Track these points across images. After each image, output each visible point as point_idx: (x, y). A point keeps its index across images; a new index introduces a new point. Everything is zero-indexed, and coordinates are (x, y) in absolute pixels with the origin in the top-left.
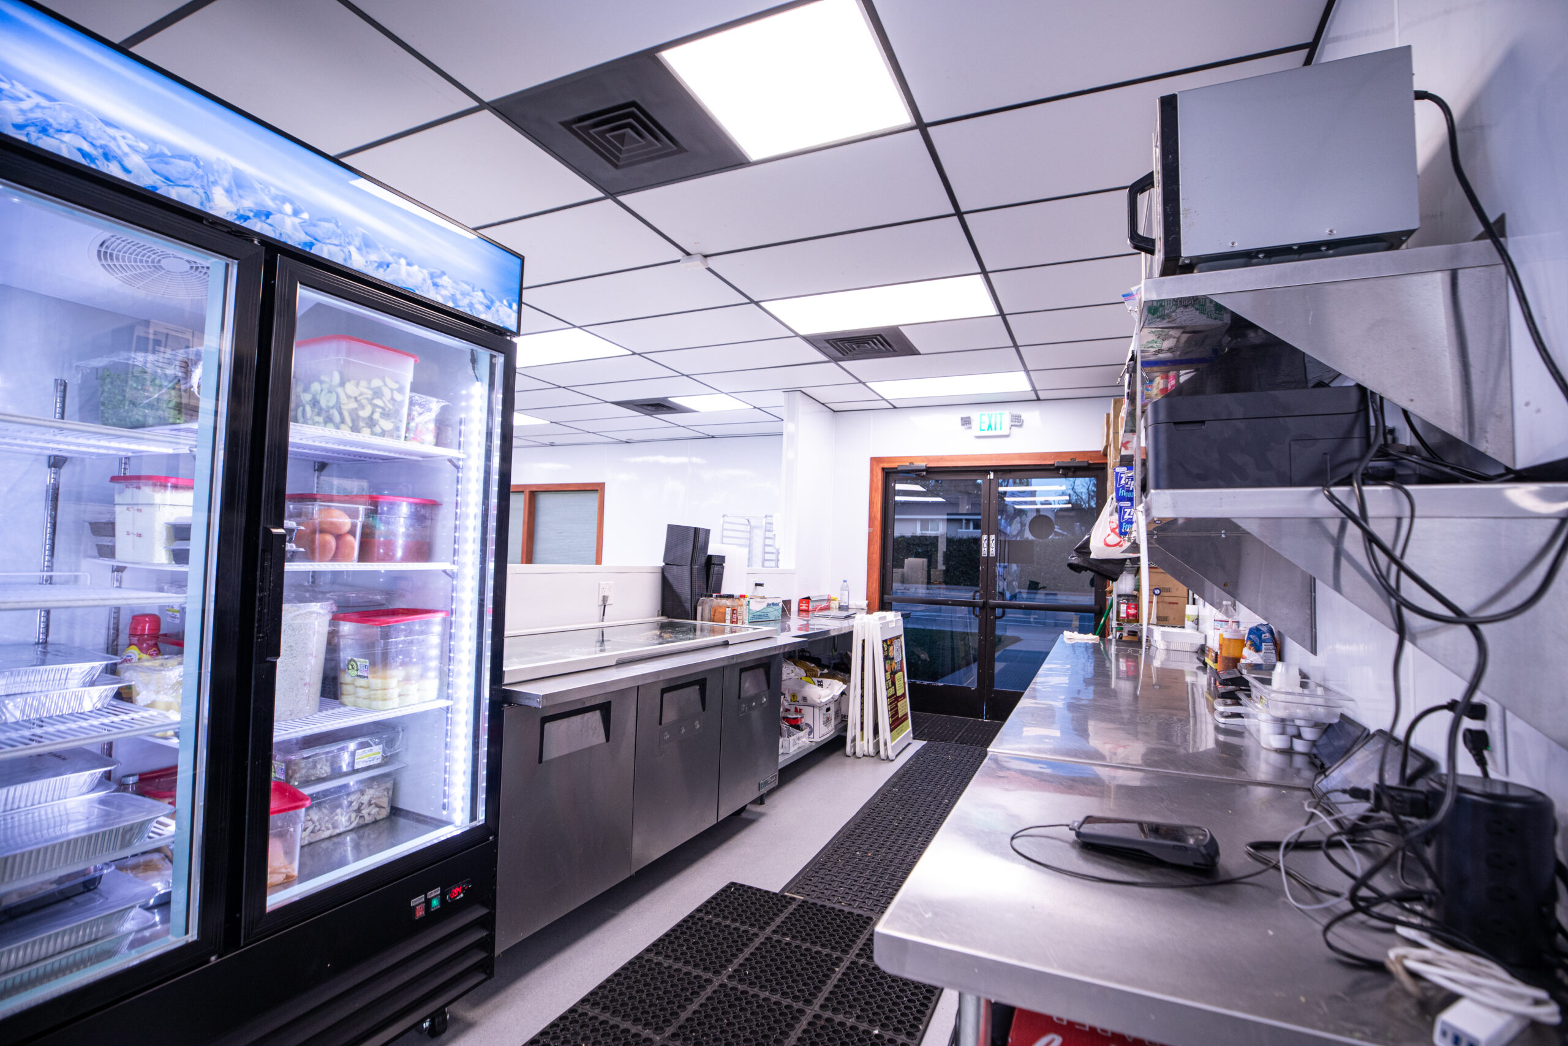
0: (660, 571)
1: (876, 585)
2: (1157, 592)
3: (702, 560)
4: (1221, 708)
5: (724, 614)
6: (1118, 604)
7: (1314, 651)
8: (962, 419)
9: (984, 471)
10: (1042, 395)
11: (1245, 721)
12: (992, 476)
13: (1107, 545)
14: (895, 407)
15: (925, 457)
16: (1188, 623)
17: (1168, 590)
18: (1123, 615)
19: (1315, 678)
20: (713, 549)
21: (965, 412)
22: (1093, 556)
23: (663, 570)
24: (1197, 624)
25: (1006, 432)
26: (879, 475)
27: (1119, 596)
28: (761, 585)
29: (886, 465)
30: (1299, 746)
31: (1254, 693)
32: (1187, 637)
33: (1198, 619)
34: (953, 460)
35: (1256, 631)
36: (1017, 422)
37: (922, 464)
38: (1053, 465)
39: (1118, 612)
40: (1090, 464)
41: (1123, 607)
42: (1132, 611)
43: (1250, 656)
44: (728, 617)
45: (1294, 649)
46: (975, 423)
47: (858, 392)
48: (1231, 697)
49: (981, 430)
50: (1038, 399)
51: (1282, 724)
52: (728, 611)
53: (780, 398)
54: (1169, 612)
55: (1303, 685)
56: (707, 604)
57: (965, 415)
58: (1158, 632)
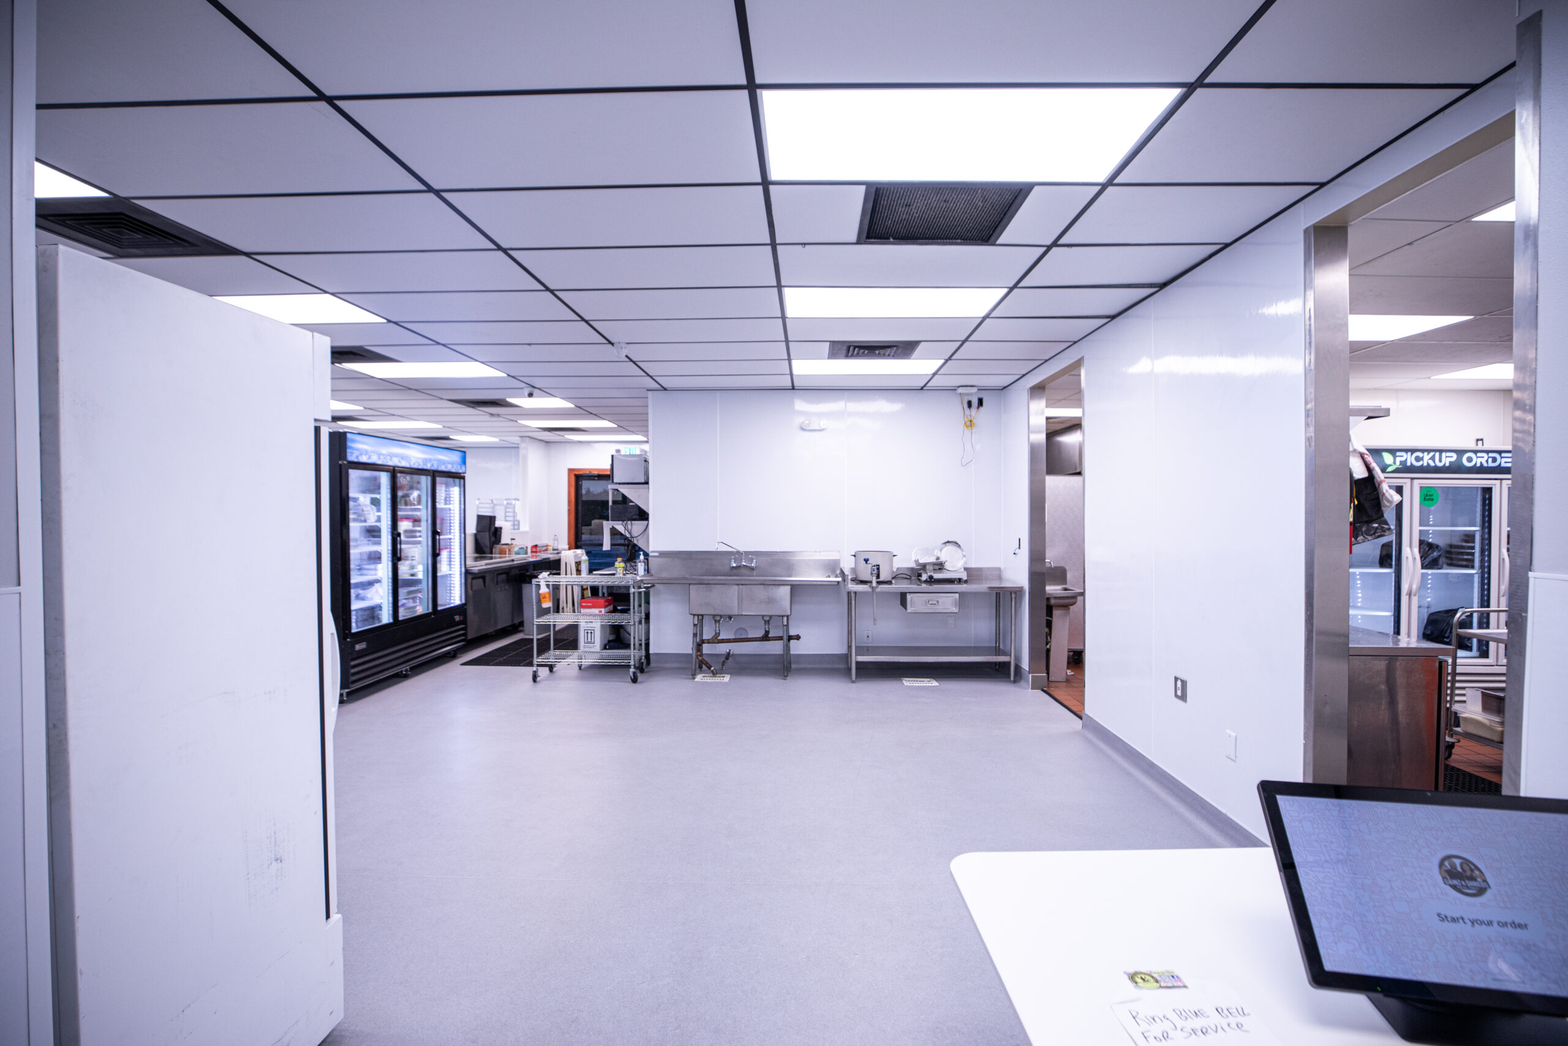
0: (475, 535)
1: (573, 537)
3: (493, 529)
20: (498, 524)
26: (573, 478)
28: (514, 539)
29: (577, 473)
37: (596, 473)
52: (507, 550)
56: (497, 547)
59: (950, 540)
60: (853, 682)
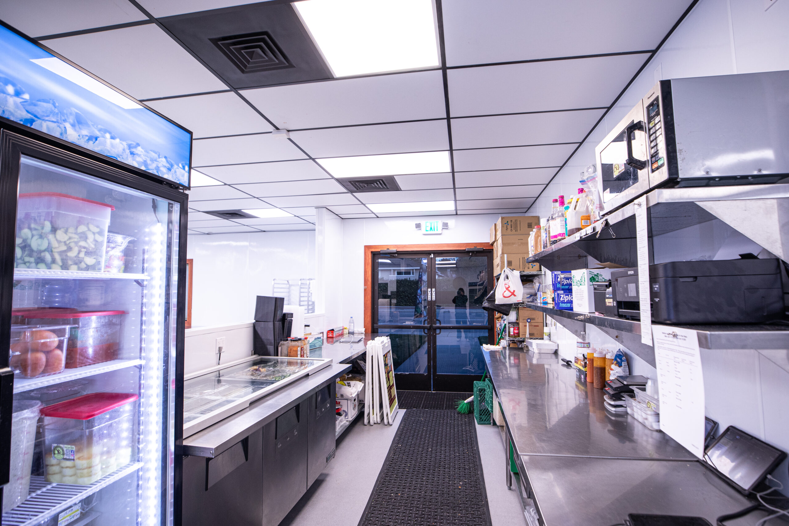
0: (252, 325)
1: (369, 317)
2: (529, 320)
3: (279, 316)
5: (297, 351)
6: (509, 328)
8: (416, 224)
9: (428, 253)
10: (459, 212)
12: (432, 256)
13: (504, 297)
14: (378, 217)
15: (396, 245)
16: (545, 337)
17: (533, 319)
18: (512, 333)
20: (286, 309)
21: (418, 221)
22: (497, 302)
23: (254, 326)
24: (550, 337)
25: (440, 232)
26: (370, 256)
27: (509, 323)
28: (308, 326)
29: (373, 250)
32: (547, 345)
33: (550, 334)
34: (412, 248)
36: (445, 226)
37: (394, 250)
38: (465, 250)
39: (509, 332)
40: (484, 249)
41: (512, 329)
42: (516, 331)
43: (615, 369)
44: (299, 353)
46: (423, 227)
47: (361, 209)
48: (617, 396)
49: (426, 231)
50: (457, 214)
52: (299, 349)
53: (314, 211)
54: (535, 331)
57: (418, 222)
58: (535, 342)
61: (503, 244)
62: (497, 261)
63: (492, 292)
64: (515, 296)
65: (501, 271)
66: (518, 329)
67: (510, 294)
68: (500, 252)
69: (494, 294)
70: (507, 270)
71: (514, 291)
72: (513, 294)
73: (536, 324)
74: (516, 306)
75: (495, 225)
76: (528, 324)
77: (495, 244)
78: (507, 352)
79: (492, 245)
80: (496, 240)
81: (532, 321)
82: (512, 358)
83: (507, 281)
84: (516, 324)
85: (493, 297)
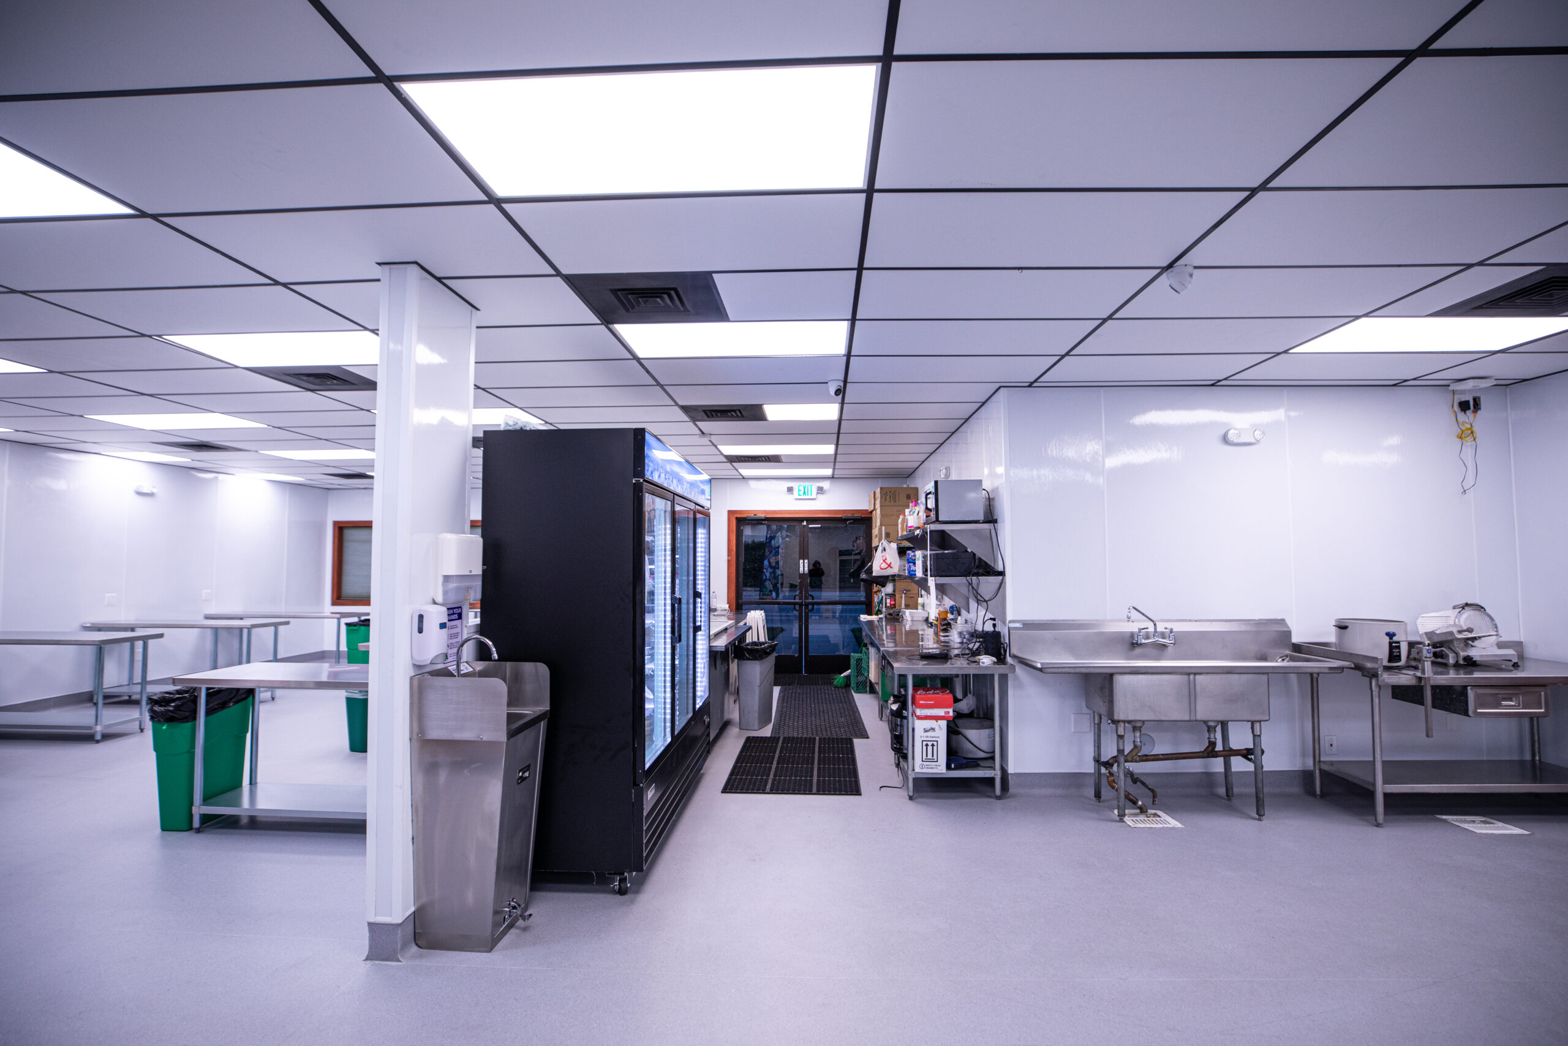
1: (733, 594)
2: (905, 592)
4: (942, 634)
6: (886, 599)
7: (969, 612)
8: (788, 488)
9: (801, 520)
10: (835, 476)
11: (950, 638)
12: (805, 523)
13: (881, 569)
14: (744, 478)
15: (764, 511)
16: (920, 607)
17: (909, 591)
18: (888, 605)
19: (969, 620)
21: (790, 484)
22: (874, 574)
24: (924, 607)
25: (814, 496)
26: (734, 522)
27: (886, 595)
29: (738, 516)
30: (965, 640)
31: (953, 626)
32: (919, 614)
33: (924, 605)
34: (781, 514)
35: (952, 607)
36: (820, 490)
37: (763, 516)
38: (841, 517)
39: (886, 604)
40: (862, 517)
41: (888, 601)
42: (893, 603)
43: (950, 616)
45: (963, 612)
46: (796, 491)
48: (945, 630)
49: (799, 495)
50: (833, 477)
51: (960, 634)
54: (910, 602)
55: (966, 623)
57: (790, 486)
58: (908, 612)
59: (1469, 602)
60: (1378, 825)
61: (882, 515)
62: (875, 531)
63: (870, 564)
64: (891, 567)
65: (879, 543)
66: (895, 600)
67: (887, 566)
68: (878, 524)
69: (871, 566)
70: (884, 542)
71: (891, 563)
72: (889, 566)
73: (911, 596)
74: (893, 578)
75: (875, 492)
76: (903, 595)
77: (874, 512)
78: (884, 623)
79: (871, 512)
80: (875, 509)
81: (908, 593)
82: (888, 627)
83: (884, 553)
84: (892, 596)
85: (870, 569)
